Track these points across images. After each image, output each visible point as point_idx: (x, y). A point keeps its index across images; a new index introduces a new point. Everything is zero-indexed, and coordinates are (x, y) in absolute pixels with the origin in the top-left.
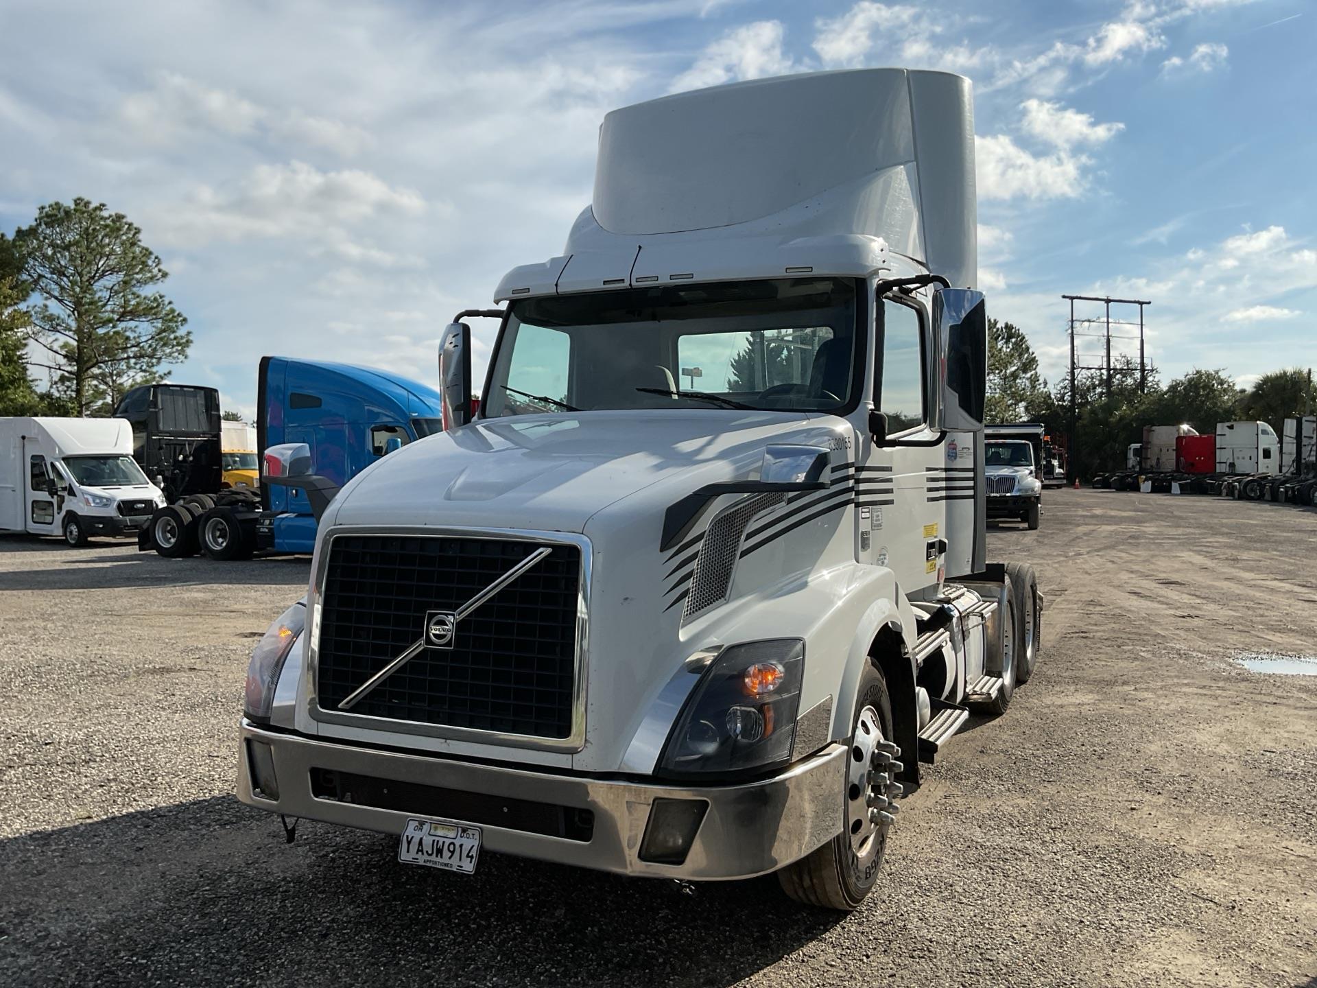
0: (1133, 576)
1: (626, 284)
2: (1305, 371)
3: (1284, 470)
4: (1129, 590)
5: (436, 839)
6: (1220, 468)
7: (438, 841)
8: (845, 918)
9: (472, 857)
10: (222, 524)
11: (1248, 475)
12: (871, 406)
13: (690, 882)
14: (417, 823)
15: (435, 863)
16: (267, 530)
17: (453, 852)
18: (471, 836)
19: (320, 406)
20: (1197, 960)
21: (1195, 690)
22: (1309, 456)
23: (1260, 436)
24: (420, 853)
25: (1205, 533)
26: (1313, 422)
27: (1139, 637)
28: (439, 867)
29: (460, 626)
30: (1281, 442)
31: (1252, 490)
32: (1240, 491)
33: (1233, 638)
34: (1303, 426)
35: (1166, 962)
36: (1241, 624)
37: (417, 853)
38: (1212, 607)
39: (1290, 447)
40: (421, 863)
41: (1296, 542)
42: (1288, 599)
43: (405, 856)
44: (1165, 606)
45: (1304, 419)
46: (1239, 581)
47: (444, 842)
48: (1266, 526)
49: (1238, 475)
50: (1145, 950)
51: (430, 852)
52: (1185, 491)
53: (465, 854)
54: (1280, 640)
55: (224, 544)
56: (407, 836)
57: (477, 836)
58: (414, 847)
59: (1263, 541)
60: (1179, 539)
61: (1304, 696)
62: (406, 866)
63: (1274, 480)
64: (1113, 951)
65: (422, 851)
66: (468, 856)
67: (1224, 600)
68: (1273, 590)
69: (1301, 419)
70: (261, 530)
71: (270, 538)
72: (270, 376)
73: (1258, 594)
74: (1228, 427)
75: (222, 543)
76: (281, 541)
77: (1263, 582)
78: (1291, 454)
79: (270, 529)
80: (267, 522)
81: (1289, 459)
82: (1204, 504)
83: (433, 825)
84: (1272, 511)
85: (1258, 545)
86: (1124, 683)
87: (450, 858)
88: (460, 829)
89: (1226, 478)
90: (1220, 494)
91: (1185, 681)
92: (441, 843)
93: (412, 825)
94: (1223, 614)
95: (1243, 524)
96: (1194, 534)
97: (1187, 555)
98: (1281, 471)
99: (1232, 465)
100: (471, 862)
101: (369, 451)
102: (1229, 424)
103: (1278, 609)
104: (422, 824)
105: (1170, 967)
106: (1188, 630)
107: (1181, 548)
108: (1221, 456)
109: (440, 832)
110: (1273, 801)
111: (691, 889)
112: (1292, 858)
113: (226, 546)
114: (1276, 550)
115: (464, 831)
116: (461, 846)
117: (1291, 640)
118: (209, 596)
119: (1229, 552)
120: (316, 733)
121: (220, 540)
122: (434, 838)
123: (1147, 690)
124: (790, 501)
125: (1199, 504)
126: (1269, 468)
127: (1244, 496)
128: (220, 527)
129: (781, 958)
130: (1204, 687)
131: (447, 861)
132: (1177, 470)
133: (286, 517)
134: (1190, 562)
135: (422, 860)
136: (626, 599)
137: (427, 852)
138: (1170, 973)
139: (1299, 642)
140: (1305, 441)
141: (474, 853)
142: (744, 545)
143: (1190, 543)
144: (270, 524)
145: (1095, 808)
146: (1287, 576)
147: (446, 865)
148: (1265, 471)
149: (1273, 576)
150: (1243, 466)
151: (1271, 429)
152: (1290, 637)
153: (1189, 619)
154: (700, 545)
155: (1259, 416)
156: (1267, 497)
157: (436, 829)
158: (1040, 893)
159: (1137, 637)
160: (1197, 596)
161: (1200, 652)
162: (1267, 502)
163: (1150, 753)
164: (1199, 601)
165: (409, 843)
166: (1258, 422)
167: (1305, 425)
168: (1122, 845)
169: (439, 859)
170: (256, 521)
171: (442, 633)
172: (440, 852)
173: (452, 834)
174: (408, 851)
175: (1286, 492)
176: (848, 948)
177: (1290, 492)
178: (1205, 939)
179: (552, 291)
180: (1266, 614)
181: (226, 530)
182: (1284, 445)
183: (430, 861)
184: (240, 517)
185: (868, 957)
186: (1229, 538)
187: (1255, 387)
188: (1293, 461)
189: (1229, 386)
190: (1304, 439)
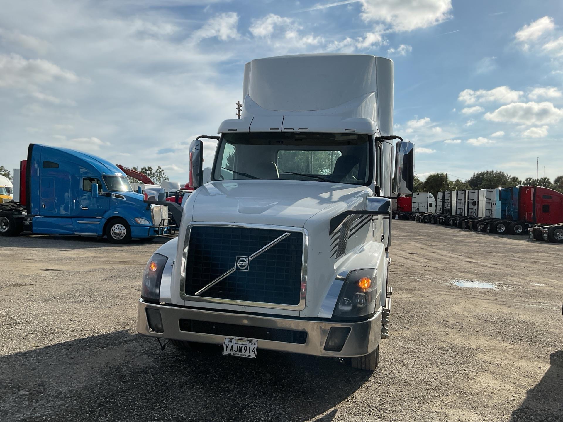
0: (398, 250)
1: (280, 131)
2: (445, 174)
3: (437, 211)
4: (399, 256)
5: (239, 345)
6: (414, 210)
7: (239, 346)
8: (373, 373)
9: (254, 352)
10: (5, 219)
11: (424, 213)
12: (375, 183)
13: (342, 358)
14: (229, 340)
15: (239, 354)
16: (28, 223)
17: (246, 350)
18: (253, 344)
19: (58, 167)
20: (496, 382)
21: (444, 293)
22: (447, 206)
23: (429, 198)
24: (232, 351)
25: (416, 235)
26: (449, 193)
27: (413, 273)
28: (240, 356)
29: (251, 262)
30: (436, 200)
31: (426, 219)
32: (422, 219)
33: (447, 274)
34: (445, 195)
35: (487, 383)
36: (447, 269)
37: (230, 351)
38: (433, 263)
39: (440, 203)
40: (232, 355)
41: (451, 239)
42: (458, 260)
43: (225, 352)
44: (416, 262)
45: (446, 192)
46: (438, 253)
47: (242, 346)
48: (436, 233)
49: (420, 213)
50: (478, 380)
51: (236, 350)
52: (401, 218)
53: (251, 350)
54: (463, 275)
55: (6, 229)
56: (226, 345)
57: (256, 344)
58: (229, 349)
59: (437, 239)
60: (407, 237)
61: (482, 295)
62: (226, 356)
63: (435, 216)
64: (468, 380)
65: (233, 350)
66: (253, 351)
67: (436, 260)
68: (451, 257)
69: (445, 192)
70: (26, 223)
71: (30, 227)
72: (33, 153)
73: (447, 258)
74: (417, 194)
75: (5, 228)
76: (36, 228)
77: (446, 254)
78: (440, 206)
79: (30, 223)
80: (29, 219)
81: (439, 208)
82: (409, 224)
83: (236, 340)
84: (435, 227)
85: (437, 240)
86: (418, 290)
87: (245, 352)
88: (248, 341)
89: (416, 214)
90: (414, 220)
91: (439, 290)
92: (241, 347)
93: (227, 340)
94: (439, 265)
95: (428, 232)
96: (412, 235)
97: (413, 243)
98: (436, 212)
99: (418, 209)
100: (254, 353)
101: (81, 189)
102: (417, 193)
103: (456, 264)
104: (231, 339)
105: (489, 385)
106: (429, 271)
107: (410, 240)
108: (414, 205)
109: (240, 342)
110: (491, 331)
111: (342, 361)
112: (508, 349)
113: (7, 230)
114: (444, 242)
115: (250, 342)
116: (250, 348)
117: (467, 275)
118: (11, 252)
119: (428, 243)
120: (183, 305)
121: (4, 227)
122: (238, 345)
123: (427, 292)
124: (360, 218)
125: (407, 224)
126: (431, 210)
127: (423, 221)
128: (4, 221)
129: (359, 387)
130: (447, 292)
131: (244, 354)
132: (397, 210)
133: (39, 217)
134: (416, 246)
135: (232, 354)
136: (320, 252)
137: (235, 350)
138: (490, 387)
139: (470, 276)
140: (446, 201)
141: (255, 350)
142: (350, 233)
143: (412, 239)
144: (30, 220)
145: (434, 334)
146: (453, 252)
147: (243, 355)
148: (430, 212)
149: (449, 252)
150: (422, 210)
151: (432, 196)
152: (466, 274)
153: (427, 267)
154: (339, 234)
155: (428, 190)
156: (432, 222)
157: (238, 341)
158: (433, 363)
159: (413, 274)
160: (426, 259)
161: (437, 279)
162: (432, 224)
163: (442, 315)
164: (427, 260)
165: (227, 347)
166: (428, 193)
167: (446, 195)
168: (451, 346)
169: (240, 353)
170: (23, 219)
171: (244, 265)
172: (240, 350)
173: (245, 343)
174: (227, 350)
175: (440, 220)
176: (380, 383)
177: (441, 220)
178: (495, 376)
179: (247, 131)
180: (453, 266)
181: (8, 222)
182: (437, 202)
183: (236, 354)
184: (15, 216)
185: (389, 386)
186: (425, 237)
187: (427, 179)
188: (441, 208)
189: (416, 178)
190: (445, 200)
